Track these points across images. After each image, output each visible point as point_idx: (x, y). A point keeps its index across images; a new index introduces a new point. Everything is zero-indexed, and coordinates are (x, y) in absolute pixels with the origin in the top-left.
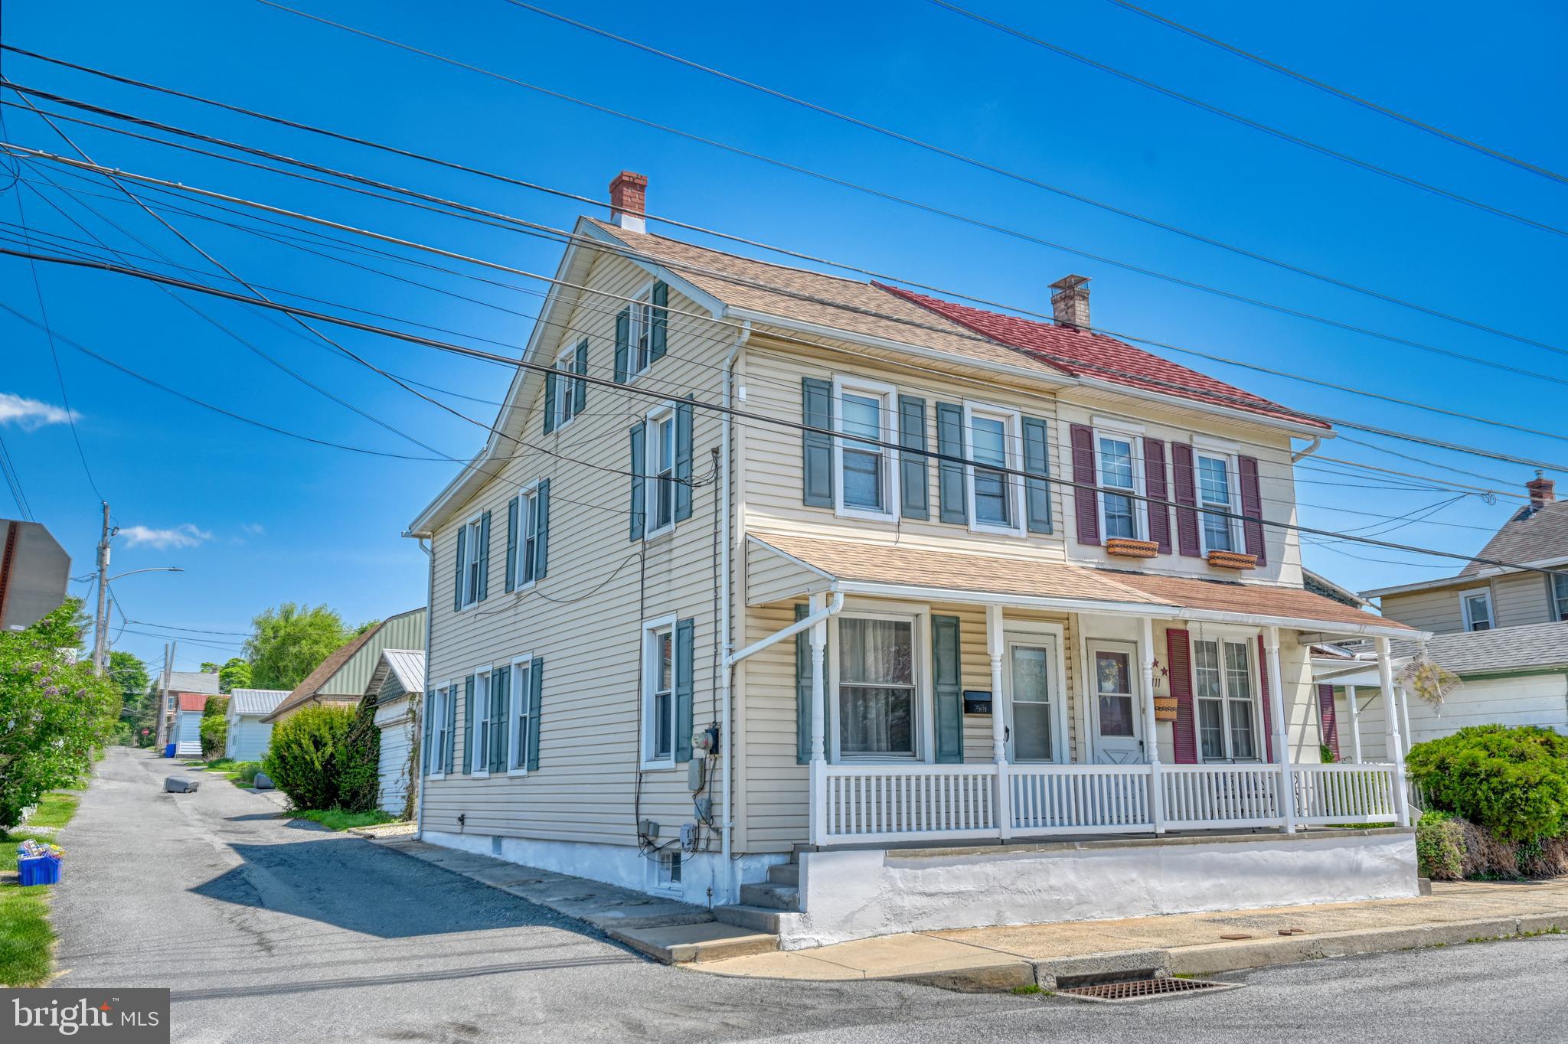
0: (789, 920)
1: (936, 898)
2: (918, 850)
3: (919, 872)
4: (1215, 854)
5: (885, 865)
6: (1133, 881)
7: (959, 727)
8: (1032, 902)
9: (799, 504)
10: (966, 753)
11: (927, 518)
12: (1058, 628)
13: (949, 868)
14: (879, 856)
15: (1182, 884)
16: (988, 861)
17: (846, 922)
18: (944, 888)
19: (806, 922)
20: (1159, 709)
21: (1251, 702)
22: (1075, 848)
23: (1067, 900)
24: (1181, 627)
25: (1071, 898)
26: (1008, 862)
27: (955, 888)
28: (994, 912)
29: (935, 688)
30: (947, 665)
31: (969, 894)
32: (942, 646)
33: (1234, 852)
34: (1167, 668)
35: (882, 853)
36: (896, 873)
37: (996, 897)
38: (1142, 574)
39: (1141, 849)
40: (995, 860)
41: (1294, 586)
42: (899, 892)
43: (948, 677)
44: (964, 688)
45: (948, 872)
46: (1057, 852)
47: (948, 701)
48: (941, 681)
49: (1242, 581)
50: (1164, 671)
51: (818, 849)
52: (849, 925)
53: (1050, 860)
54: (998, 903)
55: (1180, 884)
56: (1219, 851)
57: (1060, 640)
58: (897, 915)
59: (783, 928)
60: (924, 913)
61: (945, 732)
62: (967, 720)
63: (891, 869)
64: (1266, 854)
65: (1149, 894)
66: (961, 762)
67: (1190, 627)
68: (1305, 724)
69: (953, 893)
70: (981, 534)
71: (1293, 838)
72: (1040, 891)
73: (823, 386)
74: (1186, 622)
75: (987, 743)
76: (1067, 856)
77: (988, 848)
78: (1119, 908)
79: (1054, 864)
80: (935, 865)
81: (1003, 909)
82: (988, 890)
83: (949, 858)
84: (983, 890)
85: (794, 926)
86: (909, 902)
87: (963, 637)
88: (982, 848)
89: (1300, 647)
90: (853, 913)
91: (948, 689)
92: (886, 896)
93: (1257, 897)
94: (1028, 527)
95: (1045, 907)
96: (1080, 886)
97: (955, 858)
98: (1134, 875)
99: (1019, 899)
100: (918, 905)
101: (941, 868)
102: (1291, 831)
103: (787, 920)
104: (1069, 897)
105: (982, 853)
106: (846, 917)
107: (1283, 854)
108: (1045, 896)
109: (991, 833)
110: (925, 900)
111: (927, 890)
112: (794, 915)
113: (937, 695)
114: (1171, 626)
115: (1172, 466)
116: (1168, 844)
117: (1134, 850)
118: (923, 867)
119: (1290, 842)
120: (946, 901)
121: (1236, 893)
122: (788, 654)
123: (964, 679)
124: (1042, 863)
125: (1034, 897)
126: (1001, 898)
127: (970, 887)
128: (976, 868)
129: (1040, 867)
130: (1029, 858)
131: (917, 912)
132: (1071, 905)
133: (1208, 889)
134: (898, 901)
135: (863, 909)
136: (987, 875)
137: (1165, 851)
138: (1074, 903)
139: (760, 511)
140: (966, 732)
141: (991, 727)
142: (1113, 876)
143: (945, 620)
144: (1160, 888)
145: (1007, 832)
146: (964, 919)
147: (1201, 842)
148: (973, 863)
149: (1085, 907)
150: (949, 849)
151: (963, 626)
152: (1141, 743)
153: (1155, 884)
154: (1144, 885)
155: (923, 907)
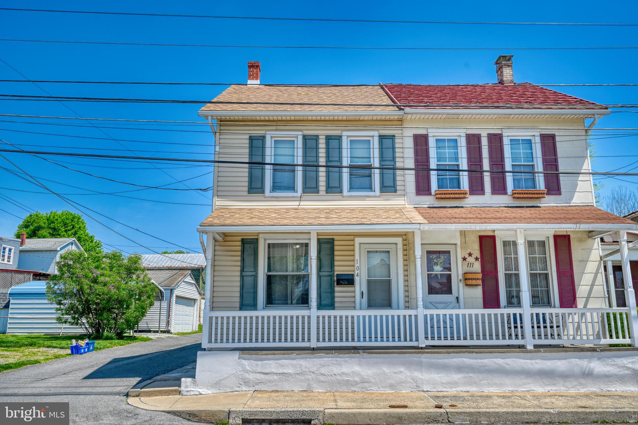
0: (186, 382)
1: (269, 375)
2: (258, 352)
3: (260, 363)
4: (465, 360)
5: (239, 359)
6: (401, 372)
7: (333, 292)
8: (330, 380)
9: (246, 194)
10: (336, 305)
11: (318, 192)
12: (399, 240)
13: (277, 361)
14: (237, 354)
15: (439, 375)
16: (302, 358)
17: (216, 384)
18: (274, 370)
19: (195, 383)
20: (467, 279)
21: (548, 273)
22: (359, 353)
23: (354, 380)
24: (491, 234)
25: (357, 379)
26: (315, 359)
27: (281, 371)
28: (306, 384)
29: (318, 274)
30: (326, 262)
31: (290, 374)
32: (322, 253)
33: (481, 359)
34: (479, 256)
35: (238, 352)
36: (245, 362)
37: (307, 377)
38: (462, 207)
39: (407, 355)
40: (306, 358)
41: (586, 204)
42: (247, 372)
43: (326, 268)
44: (336, 273)
45: (277, 363)
46: (347, 355)
47: (325, 280)
48: (322, 270)
49: (540, 205)
50: (477, 259)
51: (205, 350)
52: (218, 385)
53: (342, 359)
54: (308, 379)
55: (437, 375)
56: (469, 358)
57: (400, 246)
58: (246, 382)
59: (183, 385)
60: (262, 382)
61: (323, 295)
62: (337, 289)
63: (243, 361)
64: (509, 361)
65: (413, 379)
66: (334, 309)
67: (496, 234)
68: (593, 285)
69: (279, 374)
70: (351, 196)
71: (530, 352)
72: (335, 375)
73: (260, 138)
74: (494, 231)
75: (352, 299)
76: (354, 357)
77: (301, 352)
78: (391, 386)
79: (345, 361)
80: (269, 360)
81: (312, 383)
82: (301, 373)
83: (277, 356)
84: (298, 373)
85: (188, 384)
86: (251, 377)
87: (336, 248)
88: (297, 352)
89: (590, 240)
90: (221, 380)
91: (326, 274)
92: (240, 373)
93: (501, 385)
94: (381, 190)
95: (339, 383)
96: (363, 373)
97: (282, 356)
98: (402, 369)
99: (322, 378)
100: (259, 378)
101: (273, 361)
102: (530, 347)
103: (186, 381)
104: (355, 379)
105: (297, 354)
106: (217, 382)
107: (522, 361)
108: (339, 377)
109: (306, 344)
110: (263, 376)
111: (264, 371)
112: (189, 380)
113: (319, 277)
114: (483, 234)
115: (487, 147)
116: (428, 353)
117: (402, 355)
118: (262, 360)
119: (529, 355)
120: (275, 377)
121: (482, 382)
122: (237, 261)
123: (336, 268)
124: (336, 361)
125: (331, 377)
126: (310, 377)
127: (291, 371)
128: (294, 362)
129: (335, 362)
130: (328, 358)
131: (257, 381)
132: (356, 383)
133: (460, 379)
134: (247, 376)
135: (226, 378)
136: (301, 365)
137: (425, 358)
138: (358, 382)
139: (222, 198)
140: (336, 294)
141: (354, 292)
142: (386, 370)
143: (325, 240)
144: (421, 377)
145: (314, 344)
146: (287, 386)
147: (453, 352)
148: (292, 359)
149: (366, 385)
150: (277, 352)
151: (336, 243)
152: (457, 298)
153: (417, 374)
154: (410, 375)
155: (262, 379)
